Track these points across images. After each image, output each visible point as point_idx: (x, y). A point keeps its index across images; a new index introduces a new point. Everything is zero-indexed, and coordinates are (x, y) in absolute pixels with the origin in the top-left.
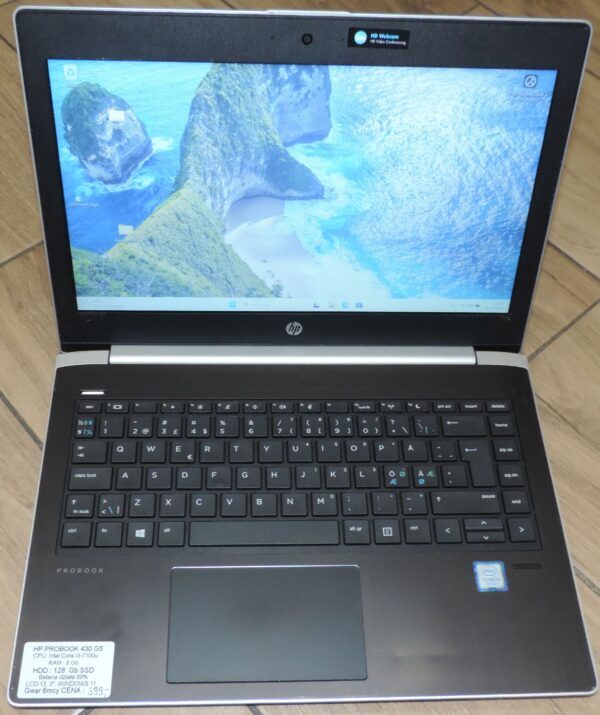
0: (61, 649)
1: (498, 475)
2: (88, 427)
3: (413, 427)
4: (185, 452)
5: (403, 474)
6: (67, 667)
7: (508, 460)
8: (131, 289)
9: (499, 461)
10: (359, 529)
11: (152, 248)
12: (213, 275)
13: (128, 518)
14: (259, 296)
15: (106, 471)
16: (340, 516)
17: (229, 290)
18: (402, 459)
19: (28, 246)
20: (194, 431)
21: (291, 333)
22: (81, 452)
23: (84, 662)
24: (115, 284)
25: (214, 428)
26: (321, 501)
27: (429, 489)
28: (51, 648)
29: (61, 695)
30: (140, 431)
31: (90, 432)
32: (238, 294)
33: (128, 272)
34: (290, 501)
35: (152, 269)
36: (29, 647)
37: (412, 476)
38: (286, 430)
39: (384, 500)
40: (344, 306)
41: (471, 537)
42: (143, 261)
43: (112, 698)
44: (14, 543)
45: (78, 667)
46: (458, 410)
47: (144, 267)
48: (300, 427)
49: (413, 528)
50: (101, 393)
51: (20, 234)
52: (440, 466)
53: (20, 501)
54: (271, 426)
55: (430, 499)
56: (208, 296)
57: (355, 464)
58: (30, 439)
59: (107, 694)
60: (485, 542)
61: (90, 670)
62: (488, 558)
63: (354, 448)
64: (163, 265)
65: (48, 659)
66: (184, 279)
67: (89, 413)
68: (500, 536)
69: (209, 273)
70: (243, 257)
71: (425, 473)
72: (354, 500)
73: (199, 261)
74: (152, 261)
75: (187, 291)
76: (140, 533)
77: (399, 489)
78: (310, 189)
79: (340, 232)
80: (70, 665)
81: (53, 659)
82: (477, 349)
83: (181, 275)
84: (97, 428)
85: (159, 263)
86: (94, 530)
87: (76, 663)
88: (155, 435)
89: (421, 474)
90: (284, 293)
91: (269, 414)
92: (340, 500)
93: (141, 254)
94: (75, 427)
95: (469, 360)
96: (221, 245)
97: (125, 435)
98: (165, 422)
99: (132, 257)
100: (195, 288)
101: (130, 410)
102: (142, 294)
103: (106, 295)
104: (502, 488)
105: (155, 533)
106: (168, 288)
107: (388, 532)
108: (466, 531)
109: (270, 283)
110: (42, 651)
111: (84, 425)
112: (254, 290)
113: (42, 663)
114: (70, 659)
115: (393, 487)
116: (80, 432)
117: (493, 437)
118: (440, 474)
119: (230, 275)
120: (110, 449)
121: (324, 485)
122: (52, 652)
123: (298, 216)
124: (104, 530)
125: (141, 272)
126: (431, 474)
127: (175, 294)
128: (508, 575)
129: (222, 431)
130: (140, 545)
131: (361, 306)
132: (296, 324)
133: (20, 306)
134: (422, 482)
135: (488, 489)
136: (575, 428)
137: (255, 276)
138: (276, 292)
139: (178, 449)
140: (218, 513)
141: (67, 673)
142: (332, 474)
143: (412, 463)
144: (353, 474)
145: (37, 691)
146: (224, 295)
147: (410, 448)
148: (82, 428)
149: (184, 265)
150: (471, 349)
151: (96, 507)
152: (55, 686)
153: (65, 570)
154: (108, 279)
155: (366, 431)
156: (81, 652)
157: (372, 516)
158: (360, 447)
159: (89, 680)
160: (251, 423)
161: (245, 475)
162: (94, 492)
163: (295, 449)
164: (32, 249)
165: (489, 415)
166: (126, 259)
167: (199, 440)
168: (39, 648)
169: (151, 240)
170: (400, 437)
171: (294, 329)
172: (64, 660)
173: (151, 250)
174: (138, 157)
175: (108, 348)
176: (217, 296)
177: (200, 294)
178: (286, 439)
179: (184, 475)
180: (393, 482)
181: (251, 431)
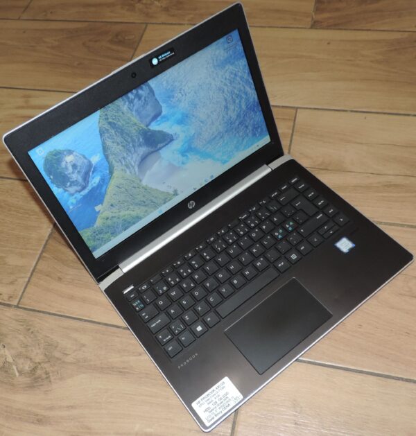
0: (208, 395)
1: (317, 207)
2: (139, 304)
3: (269, 211)
4: (188, 285)
5: (281, 231)
6: (217, 400)
7: (316, 198)
8: (114, 234)
9: (312, 201)
10: (282, 264)
11: (114, 209)
12: (146, 203)
13: (189, 326)
14: (169, 200)
15: (163, 316)
16: (271, 264)
17: (156, 206)
18: (276, 226)
19: (39, 252)
20: (185, 274)
21: (191, 208)
22: (145, 316)
23: (222, 393)
24: (106, 236)
25: (191, 267)
26: (259, 264)
27: (295, 229)
28: (204, 398)
29: (224, 412)
30: (162, 290)
31: (142, 306)
32: (160, 205)
33: (109, 226)
34: (247, 273)
35: (119, 218)
36: (194, 405)
37: (285, 229)
38: (221, 247)
39: (282, 246)
40: (206, 181)
41: (325, 236)
42: (113, 217)
43: (245, 397)
44: (147, 374)
45: (221, 396)
46: (281, 193)
47: (115, 220)
48: (226, 242)
49: (303, 248)
50: (132, 287)
51: (31, 249)
52: (292, 218)
53: (135, 356)
54: (215, 250)
55: (299, 233)
56: (148, 214)
57: (260, 240)
58: (115, 329)
59: (242, 397)
60: (332, 234)
61: (227, 394)
62: (338, 239)
63: (254, 235)
64: (122, 214)
65: (206, 404)
66: (134, 214)
67: (134, 299)
68: (336, 227)
69: (143, 204)
70: (154, 187)
71: (289, 224)
72: (271, 255)
73: (137, 201)
74: (116, 215)
75: (139, 218)
76: (199, 329)
77: (285, 238)
78: (166, 139)
79: (188, 150)
80: (217, 399)
81: (208, 402)
82: (267, 164)
83: (132, 213)
84: (143, 301)
85: (120, 214)
86: (179, 341)
87: (219, 396)
88: (170, 287)
89: (287, 226)
90: (179, 192)
91: (210, 246)
92: (266, 258)
93: (110, 215)
94: (134, 308)
95: (269, 170)
96: (143, 187)
97: (158, 296)
98: (170, 279)
99: (107, 218)
100: (141, 215)
101: (150, 284)
102: (120, 232)
103: (105, 243)
104: (322, 210)
105: (205, 324)
106: (129, 222)
107: (294, 257)
108: (322, 236)
109: (171, 192)
110: (201, 402)
111: (137, 304)
112: (166, 198)
113: (205, 406)
114: (215, 396)
115: (281, 239)
116: (137, 309)
117: (303, 193)
118: (294, 221)
119: (153, 198)
120: (157, 306)
121: (256, 258)
122: (206, 399)
123: (168, 154)
124: (183, 339)
125: (114, 223)
126: (291, 223)
127: (134, 223)
128: (350, 239)
129: (196, 266)
130: (203, 333)
131: (212, 176)
132: (191, 202)
133: (60, 279)
134: (290, 229)
135: (317, 214)
136: (327, 169)
137: (163, 192)
138: (176, 194)
139: (185, 286)
140: (224, 298)
141: (219, 402)
142: (254, 251)
143: (281, 225)
144: (262, 245)
145: (213, 418)
146: (155, 210)
147: (275, 219)
148: (137, 306)
149: (131, 207)
150: (265, 166)
151: (172, 333)
152: (219, 411)
154: (102, 236)
155: (253, 225)
156: (217, 390)
157: (284, 255)
158: (256, 233)
159: (230, 397)
160: (205, 254)
161: (220, 276)
162: (166, 327)
163: (232, 252)
164: (43, 252)
165: (294, 186)
166: (105, 221)
167: (190, 276)
168: (199, 402)
169: (112, 205)
170: (268, 218)
171: (191, 205)
172: (213, 398)
173: (114, 210)
174: (89, 171)
175: (118, 267)
176: (152, 212)
177: (145, 216)
178: (225, 251)
179: (196, 293)
180: (280, 237)
181: (208, 257)
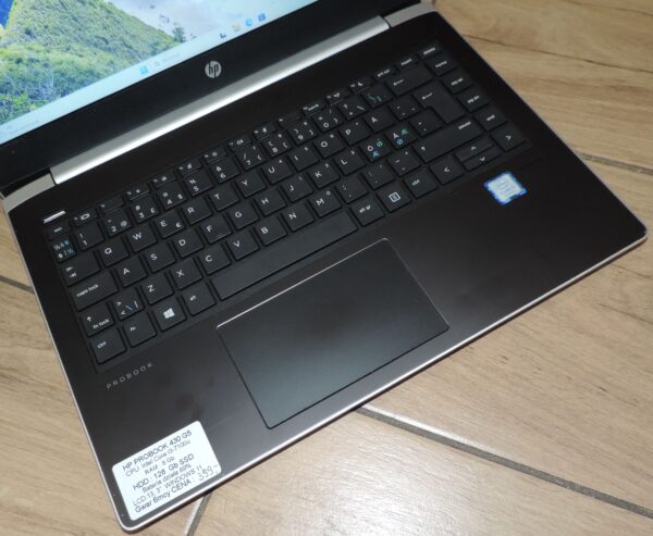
0: (151, 454)
1: (464, 106)
2: (66, 247)
3: (366, 102)
4: (171, 225)
5: (380, 144)
6: (166, 467)
7: (464, 90)
8: (37, 98)
9: (458, 95)
10: (368, 208)
11: (33, 41)
12: (111, 45)
13: (150, 307)
14: (165, 49)
15: (106, 275)
16: (344, 204)
17: (134, 57)
18: (372, 133)
20: (170, 202)
21: (212, 76)
22: (72, 272)
23: (179, 454)
24: (18, 100)
25: (187, 190)
26: (320, 202)
27: (410, 145)
28: (140, 459)
29: (173, 496)
30: (118, 227)
31: (71, 251)
32: (141, 56)
33: (24, 80)
34: (293, 216)
35: (46, 65)
36: (118, 469)
37: (390, 142)
38: (254, 159)
39: (375, 174)
41: (469, 165)
42: (32, 60)
43: (225, 471)
44: (52, 388)
45: (176, 461)
46: (397, 72)
47: (37, 67)
48: (266, 151)
49: (416, 183)
50: (62, 213)
52: (408, 121)
53: (38, 348)
54: (240, 164)
55: (416, 153)
56: (115, 72)
57: (333, 157)
58: (17, 290)
59: (218, 470)
60: (483, 163)
61: (190, 457)
62: (494, 174)
63: (324, 144)
64: (55, 56)
65: (142, 471)
66: (83, 63)
67: (60, 237)
68: (495, 152)
69: (102, 44)
70: (129, 11)
71: (399, 133)
72: (349, 188)
73: (88, 35)
74: (41, 56)
75: (92, 76)
76: (169, 314)
77: (384, 158)
80: (168, 464)
81: (148, 468)
82: (383, 16)
83: (77, 59)
84: (75, 244)
85: (50, 56)
86: (123, 333)
87: (172, 459)
88: (134, 223)
89: (396, 136)
90: (186, 35)
91: (233, 156)
92: (337, 192)
93: (26, 55)
94: (56, 253)
95: (384, 27)
96: (101, 6)
97: (107, 237)
98: (138, 208)
99: (19, 61)
100: (99, 68)
101: (99, 215)
102: (50, 99)
103: (16, 116)
104: (472, 113)
105: (182, 306)
106: (72, 81)
107: (395, 197)
108: (462, 164)
109: (169, 30)
110: (132, 467)
111: (62, 249)
112: (157, 44)
113: (139, 476)
114: (164, 459)
115: (378, 159)
116: (60, 256)
117: (441, 79)
118: (412, 128)
119: (127, 38)
120: (99, 257)
121: (317, 188)
122: (144, 462)
124: (132, 329)
125: (37, 74)
126: (404, 132)
127: (83, 84)
128: (520, 178)
129: (196, 188)
130: (174, 323)
131: (262, 17)
132: (213, 63)
134: (400, 142)
135: (461, 120)
136: (500, 43)
137: (150, 29)
138: (179, 38)
139: (163, 224)
140: (232, 258)
141: (168, 472)
142: (318, 175)
143: (383, 132)
144: (336, 165)
145: (148, 505)
146: (132, 64)
147: (374, 120)
148: (61, 251)
149: (76, 46)
150: (379, 18)
151: (112, 312)
152: (164, 490)
153: (115, 383)
154: (8, 97)
155: (326, 125)
156: (172, 447)
157: (375, 192)
158: (329, 140)
159: (194, 467)
160: (219, 169)
161: (238, 215)
162: (104, 302)
163: (272, 171)
165: (427, 63)
166: (14, 66)
167: (179, 209)
168: (129, 465)
169: (28, 32)
170: (359, 116)
171: (213, 70)
172: (159, 463)
173: (33, 43)
175: (48, 171)
176: (124, 67)
177: (108, 73)
178: (260, 169)
179: (182, 242)
180: (376, 154)
181: (222, 176)
